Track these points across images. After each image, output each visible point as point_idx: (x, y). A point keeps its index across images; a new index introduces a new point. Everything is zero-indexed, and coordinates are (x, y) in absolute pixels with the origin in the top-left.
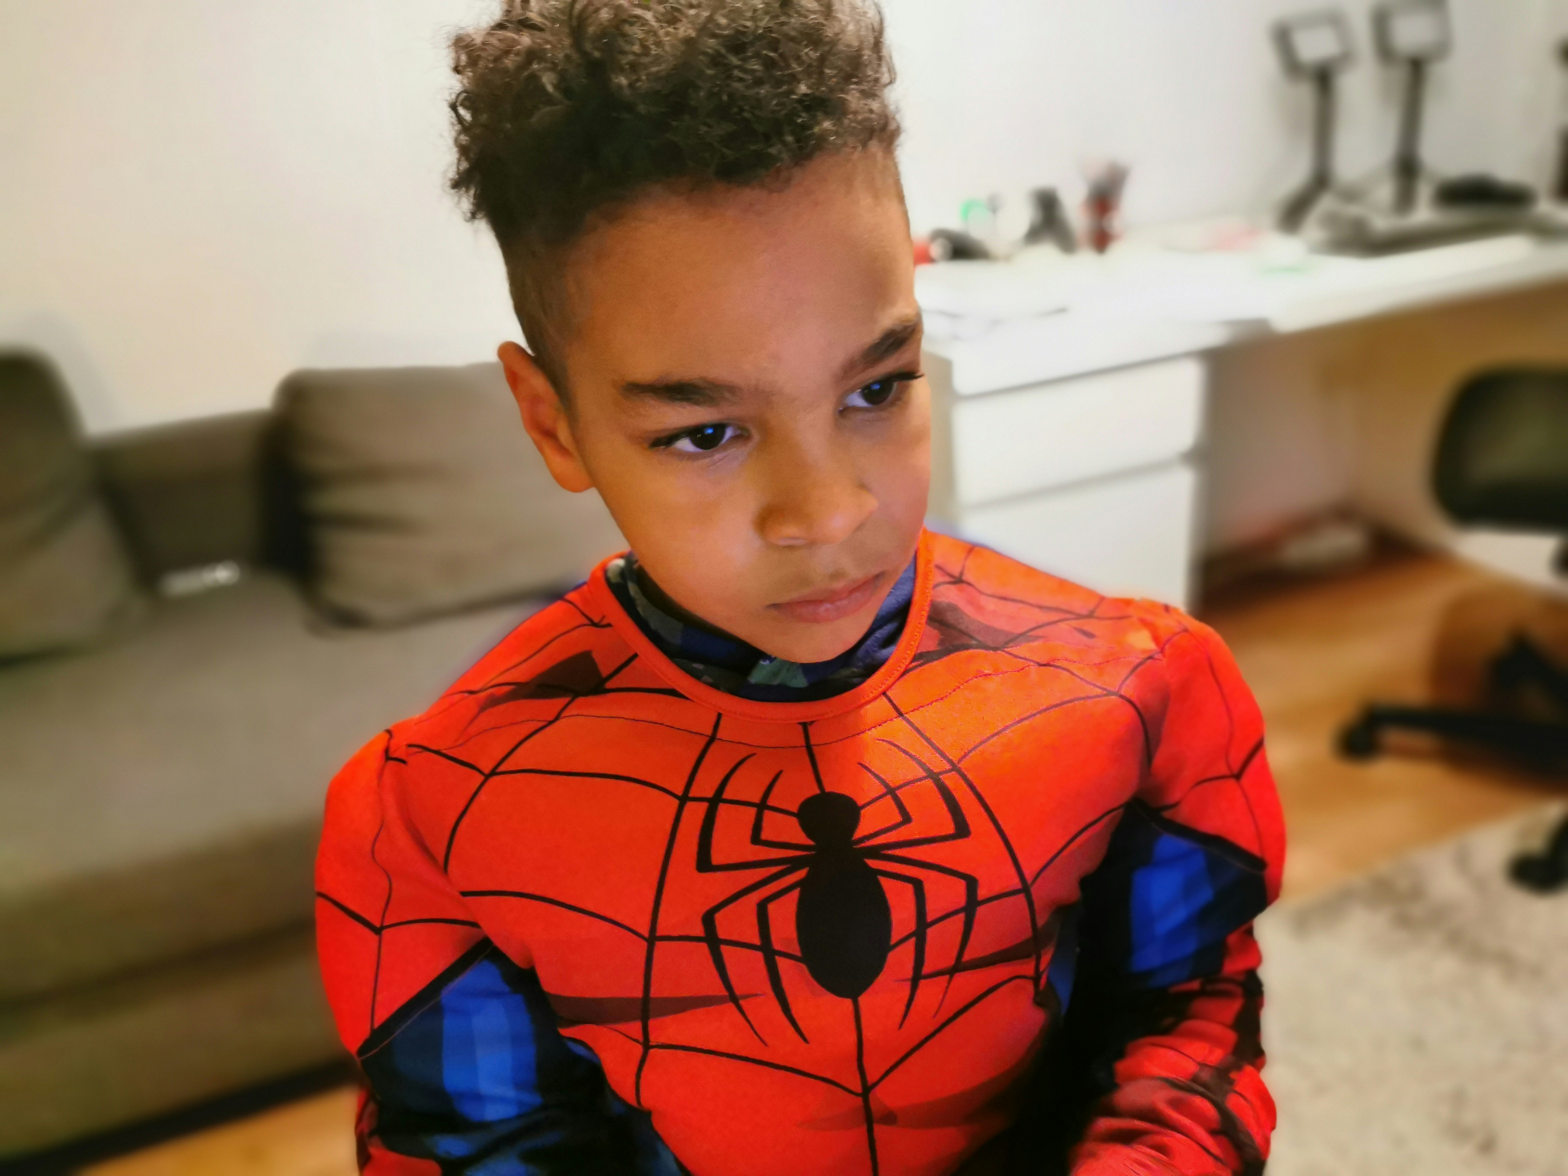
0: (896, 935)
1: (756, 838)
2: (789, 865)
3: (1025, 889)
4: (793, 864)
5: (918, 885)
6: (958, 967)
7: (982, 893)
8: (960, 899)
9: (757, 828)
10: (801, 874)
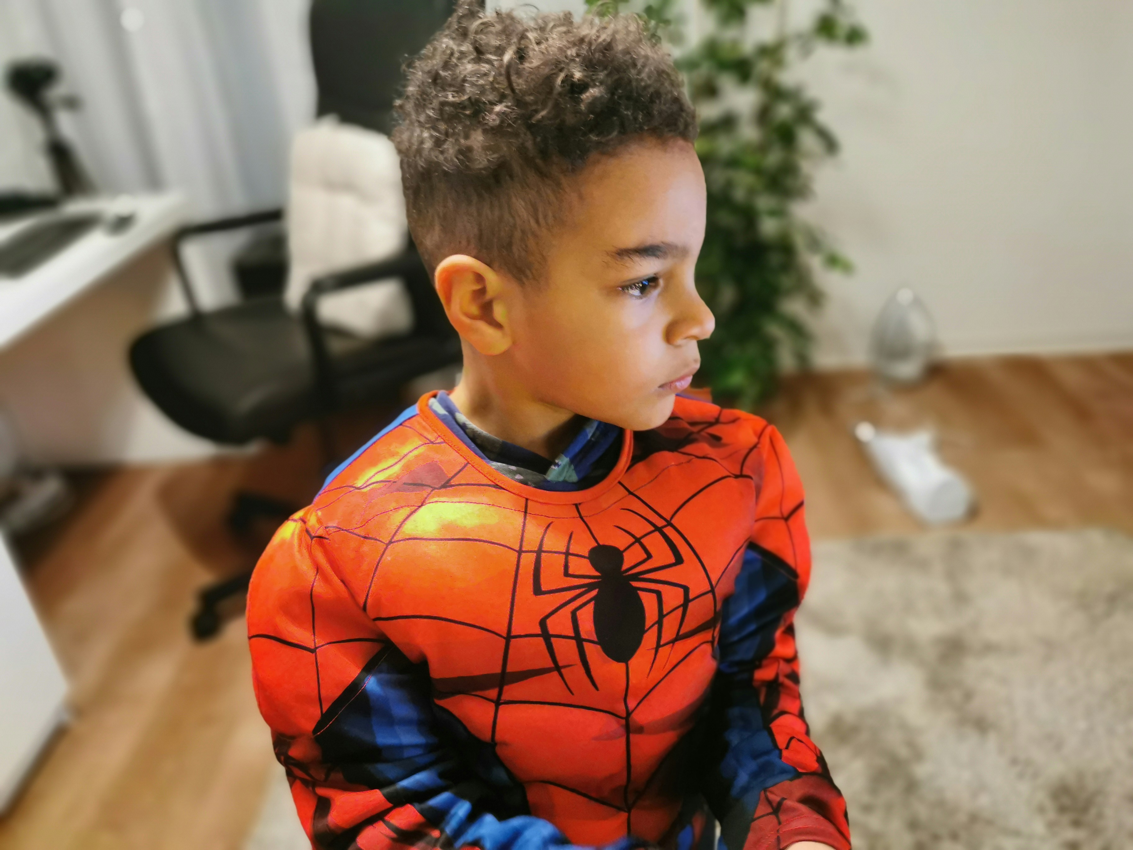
0: (648, 623)
1: (566, 574)
2: (586, 588)
3: (712, 591)
4: (590, 587)
5: (659, 594)
6: (679, 638)
7: (691, 596)
8: (681, 600)
9: (566, 566)
10: (594, 593)
